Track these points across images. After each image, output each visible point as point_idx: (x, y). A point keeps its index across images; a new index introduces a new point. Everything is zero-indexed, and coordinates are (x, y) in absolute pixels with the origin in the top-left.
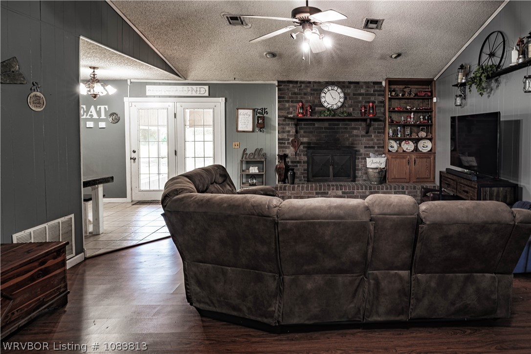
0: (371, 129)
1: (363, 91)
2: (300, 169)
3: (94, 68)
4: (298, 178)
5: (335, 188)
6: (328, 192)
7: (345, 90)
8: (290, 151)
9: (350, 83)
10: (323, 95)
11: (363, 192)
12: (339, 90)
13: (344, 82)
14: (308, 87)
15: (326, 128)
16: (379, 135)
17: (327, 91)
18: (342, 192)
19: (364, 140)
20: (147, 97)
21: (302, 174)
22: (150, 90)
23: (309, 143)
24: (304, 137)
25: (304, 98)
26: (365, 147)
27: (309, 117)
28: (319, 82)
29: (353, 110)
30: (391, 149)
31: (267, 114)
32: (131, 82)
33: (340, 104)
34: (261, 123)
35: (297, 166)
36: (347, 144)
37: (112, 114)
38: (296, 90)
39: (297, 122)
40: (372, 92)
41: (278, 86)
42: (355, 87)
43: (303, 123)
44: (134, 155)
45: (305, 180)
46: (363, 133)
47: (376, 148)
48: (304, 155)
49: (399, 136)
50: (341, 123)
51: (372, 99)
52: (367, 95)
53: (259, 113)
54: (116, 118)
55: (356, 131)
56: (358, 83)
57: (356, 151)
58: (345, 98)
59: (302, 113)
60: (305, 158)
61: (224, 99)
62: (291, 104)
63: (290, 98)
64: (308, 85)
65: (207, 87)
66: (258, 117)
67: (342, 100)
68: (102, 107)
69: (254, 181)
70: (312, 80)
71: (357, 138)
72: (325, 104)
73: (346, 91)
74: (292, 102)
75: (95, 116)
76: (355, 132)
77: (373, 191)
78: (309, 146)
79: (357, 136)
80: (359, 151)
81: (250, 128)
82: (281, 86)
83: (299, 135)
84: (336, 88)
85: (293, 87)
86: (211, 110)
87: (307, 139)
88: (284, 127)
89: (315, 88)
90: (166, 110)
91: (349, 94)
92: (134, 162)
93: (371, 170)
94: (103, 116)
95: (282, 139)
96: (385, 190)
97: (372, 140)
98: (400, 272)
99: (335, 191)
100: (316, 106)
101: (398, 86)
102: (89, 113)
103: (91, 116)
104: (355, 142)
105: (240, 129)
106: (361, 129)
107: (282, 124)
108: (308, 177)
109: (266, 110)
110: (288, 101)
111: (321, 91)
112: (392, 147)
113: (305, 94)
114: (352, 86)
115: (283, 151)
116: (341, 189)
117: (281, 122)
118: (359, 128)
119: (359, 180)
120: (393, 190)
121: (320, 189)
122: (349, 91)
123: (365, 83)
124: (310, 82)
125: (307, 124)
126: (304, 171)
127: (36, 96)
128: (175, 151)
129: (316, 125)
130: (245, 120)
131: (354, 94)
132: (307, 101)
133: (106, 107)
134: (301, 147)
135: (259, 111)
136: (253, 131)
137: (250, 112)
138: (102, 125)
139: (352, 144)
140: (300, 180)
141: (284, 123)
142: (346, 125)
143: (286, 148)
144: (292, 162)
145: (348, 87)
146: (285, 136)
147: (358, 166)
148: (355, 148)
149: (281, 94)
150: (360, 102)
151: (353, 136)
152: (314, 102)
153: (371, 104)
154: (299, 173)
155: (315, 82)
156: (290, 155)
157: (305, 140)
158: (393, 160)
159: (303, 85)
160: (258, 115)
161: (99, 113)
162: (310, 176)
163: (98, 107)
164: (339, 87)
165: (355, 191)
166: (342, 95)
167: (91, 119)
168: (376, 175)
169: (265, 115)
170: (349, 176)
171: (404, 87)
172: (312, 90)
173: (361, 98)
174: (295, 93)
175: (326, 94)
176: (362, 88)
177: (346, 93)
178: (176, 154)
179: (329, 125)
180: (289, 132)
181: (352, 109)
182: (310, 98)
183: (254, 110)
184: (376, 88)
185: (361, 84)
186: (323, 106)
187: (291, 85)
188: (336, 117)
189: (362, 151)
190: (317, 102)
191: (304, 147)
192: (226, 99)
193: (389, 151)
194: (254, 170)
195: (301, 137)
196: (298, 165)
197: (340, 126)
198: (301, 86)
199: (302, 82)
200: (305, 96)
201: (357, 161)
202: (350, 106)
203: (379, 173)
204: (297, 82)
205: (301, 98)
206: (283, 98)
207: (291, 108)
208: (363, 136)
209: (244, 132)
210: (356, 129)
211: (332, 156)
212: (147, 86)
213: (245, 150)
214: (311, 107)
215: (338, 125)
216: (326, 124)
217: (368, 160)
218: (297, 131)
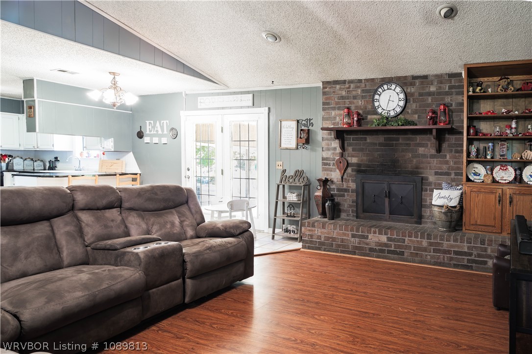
0: (445, 145)
1: (433, 89)
2: (347, 202)
3: (113, 74)
4: (345, 211)
5: (377, 230)
6: (368, 236)
7: (407, 88)
8: (335, 175)
9: (415, 78)
10: (377, 97)
11: (418, 241)
12: (398, 89)
13: (405, 77)
14: (358, 87)
15: (380, 144)
16: (457, 154)
17: (381, 91)
18: (388, 238)
19: (434, 162)
20: (197, 109)
21: (351, 206)
22: (201, 102)
23: (359, 165)
24: (353, 156)
25: (354, 103)
26: (436, 173)
27: (355, 127)
28: (373, 80)
29: (419, 117)
30: (471, 177)
31: (312, 126)
32: (186, 95)
33: (399, 110)
34: (306, 137)
35: (343, 196)
36: (409, 167)
37: (172, 129)
38: (344, 93)
39: (340, 134)
40: (447, 89)
41: (324, 88)
42: (422, 83)
43: (352, 137)
44: (188, 173)
45: (353, 216)
46: (433, 152)
47: (453, 176)
48: (353, 181)
49: (489, 157)
50: (401, 137)
51: (448, 100)
52: (439, 94)
54: (175, 133)
55: (423, 149)
56: (425, 77)
57: (422, 179)
58: (407, 101)
59: (348, 123)
60: (353, 186)
61: (267, 109)
62: (337, 112)
63: (337, 103)
64: (359, 84)
65: (251, 96)
66: (302, 130)
67: (402, 103)
68: (165, 122)
69: (293, 212)
70: (363, 77)
71: (424, 160)
72: (380, 110)
73: (409, 91)
74: (339, 109)
75: (160, 132)
76: (421, 150)
77: (432, 241)
78: (360, 170)
79: (424, 156)
80: (427, 179)
81: (294, 145)
82: (326, 88)
83: (346, 153)
84: (394, 86)
85: (340, 88)
86: (255, 123)
87: (356, 159)
88: (329, 142)
89: (368, 88)
91: (412, 94)
92: (189, 180)
93: (436, 209)
94: (165, 132)
95: (326, 159)
96: (452, 242)
97: (447, 163)
99: (377, 235)
100: (369, 113)
101: (491, 79)
102: (156, 129)
103: (157, 131)
104: (421, 166)
105: (283, 146)
106: (429, 145)
107: (327, 139)
108: (357, 212)
109: (311, 121)
110: (334, 109)
111: (375, 92)
112: (476, 174)
113: (355, 97)
114: (417, 82)
115: (328, 175)
116: (386, 234)
117: (325, 136)
118: (427, 144)
119: (426, 223)
120: (465, 244)
121: (358, 231)
122: (413, 90)
123: (437, 76)
124: (360, 81)
125: (357, 139)
126: (353, 202)
128: (222, 171)
129: (368, 141)
130: (289, 136)
131: (421, 95)
132: (357, 107)
133: (168, 121)
134: (349, 170)
135: (303, 122)
136: (297, 148)
137: (294, 124)
138: (164, 140)
139: (417, 168)
140: (348, 215)
142: (409, 139)
143: (331, 171)
144: (338, 190)
145: (412, 84)
146: (329, 154)
147: (426, 202)
148: (421, 174)
149: (327, 99)
150: (429, 105)
151: (418, 156)
152: (366, 109)
153: (442, 107)
154: (346, 206)
155: (367, 80)
156: (335, 180)
157: (354, 160)
158: (473, 194)
159: (352, 86)
160: (303, 128)
161: (162, 128)
162: (360, 210)
163: (162, 122)
164: (397, 84)
165: (407, 239)
166: (402, 96)
167: (157, 135)
168: (443, 217)
169: (310, 128)
170: (411, 214)
171: (499, 78)
172: (363, 91)
173: (430, 99)
174: (342, 97)
175: (380, 95)
176: (432, 84)
177: (409, 93)
178: (222, 174)
179: (386, 139)
180: (335, 149)
181: (416, 116)
182: (360, 103)
183: (298, 121)
184: (454, 82)
185: (430, 78)
186: (376, 113)
187: (338, 87)
188: (388, 127)
189: (432, 178)
190: (370, 107)
191: (353, 170)
192: (269, 108)
193: (468, 180)
194: (292, 197)
195: (349, 156)
196: (346, 194)
197: (401, 141)
198: (349, 88)
199: (351, 82)
200: (355, 101)
201: (423, 193)
202: (415, 112)
203: (445, 213)
204: (344, 82)
205: (350, 103)
206: (328, 104)
207: (338, 118)
208: (432, 156)
209: (287, 149)
210: (423, 147)
211: (389, 185)
212: (199, 98)
213: (284, 171)
214: (358, 114)
215: (398, 140)
216: (381, 138)
217: (436, 192)
218: (343, 147)
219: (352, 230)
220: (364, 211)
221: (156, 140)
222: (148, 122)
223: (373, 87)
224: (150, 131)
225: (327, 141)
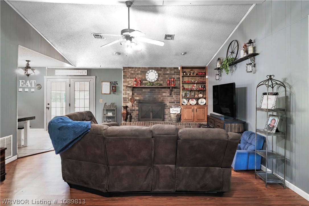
0: (173, 92)
1: (168, 72)
2: (134, 114)
3: (28, 61)
4: (133, 119)
5: (152, 124)
8: (129, 104)
9: (161, 68)
10: (147, 74)
12: (156, 72)
13: (158, 68)
14: (139, 70)
15: (148, 92)
16: (177, 96)
17: (149, 72)
19: (169, 98)
20: (55, 76)
21: (136, 116)
22: (57, 72)
23: (139, 100)
24: (137, 97)
25: (137, 76)
26: (170, 102)
27: (139, 86)
28: (145, 68)
29: (163, 82)
30: (183, 104)
31: (117, 84)
32: (48, 68)
33: (156, 79)
34: (114, 89)
35: (133, 112)
36: (160, 100)
37: (38, 85)
38: (133, 72)
39: (133, 88)
40: (173, 73)
41: (123, 70)
42: (164, 70)
43: (136, 89)
44: (48, 106)
45: (137, 120)
46: (169, 95)
47: (176, 103)
48: (137, 106)
49: (188, 96)
50: (156, 89)
51: (173, 76)
52: (170, 74)
53: (113, 84)
54: (40, 87)
55: (165, 94)
56: (166, 68)
57: (165, 104)
58: (159, 76)
59: (136, 84)
60: (137, 108)
61: (95, 77)
62: (130, 79)
63: (130, 76)
64: (139, 69)
65: (86, 71)
66: (113, 86)
67: (157, 77)
68: (33, 81)
69: (110, 120)
71: (165, 98)
72: (148, 79)
73: (159, 72)
74: (130, 78)
75: (29, 86)
76: (164, 94)
78: (139, 102)
79: (165, 96)
80: (166, 104)
81: (108, 92)
82: (125, 70)
83: (134, 95)
84: (154, 71)
85: (131, 70)
86: (89, 83)
87: (138, 98)
88: (126, 91)
90: (65, 83)
91: (161, 74)
92: (48, 110)
93: (172, 115)
94: (33, 86)
95: (125, 98)
96: (180, 126)
97: (173, 98)
98: (170, 166)
100: (143, 80)
101: (187, 70)
102: (26, 84)
103: (27, 85)
104: (164, 100)
105: (103, 92)
106: (167, 93)
107: (125, 90)
108: (139, 118)
109: (117, 83)
110: (128, 78)
111: (146, 72)
112: (184, 102)
113: (137, 74)
114: (162, 70)
115: (126, 104)
117: (125, 89)
118: (166, 92)
119: (166, 120)
120: (184, 126)
122: (161, 72)
123: (170, 68)
124: (140, 68)
125: (139, 90)
126: (137, 115)
128: (69, 104)
129: (143, 91)
130: (106, 88)
131: (164, 74)
132: (138, 78)
133: (35, 81)
134: (135, 102)
135: (113, 83)
136: (110, 94)
137: (109, 83)
138: (33, 90)
139: (163, 100)
140: (135, 120)
141: (126, 89)
142: (160, 90)
143: (127, 103)
144: (130, 110)
145: (161, 70)
146: (127, 96)
147: (166, 112)
148: (164, 103)
149: (125, 74)
150: (167, 78)
151: (163, 96)
152: (142, 78)
153: (172, 79)
154: (134, 116)
155: (143, 68)
156: (129, 106)
157: (137, 98)
158: (185, 109)
159: (136, 69)
160: (113, 85)
161: (31, 84)
162: (140, 117)
163: (31, 81)
166: (157, 74)
167: (27, 87)
168: (175, 117)
169: (116, 85)
170: (161, 118)
171: (190, 70)
172: (141, 72)
173: (167, 76)
174: (132, 74)
176: (168, 71)
177: (159, 73)
178: (70, 106)
179: (150, 90)
180: (129, 94)
181: (162, 82)
182: (140, 76)
183: (111, 83)
184: (175, 70)
185: (167, 68)
186: (147, 80)
187: (130, 69)
188: (154, 86)
189: (168, 104)
190: (144, 78)
191: (137, 102)
192: (96, 77)
193: (182, 104)
194: (110, 114)
195: (135, 97)
196: (134, 112)
197: (156, 91)
198: (135, 70)
199: (135, 68)
200: (138, 75)
201: (165, 110)
202: (162, 80)
203: (176, 116)
204: (133, 68)
205: (135, 76)
206: (126, 76)
207: (130, 82)
208: (168, 96)
209: (105, 94)
210: (165, 93)
211: (152, 107)
212: (56, 70)
213: (105, 104)
214: (140, 81)
215: (155, 90)
216: (149, 90)
217: (171, 109)
218: (133, 93)
220: (142, 118)
221: (26, 90)
222: (21, 81)
223: (144, 71)
224: (22, 85)
225: (125, 91)
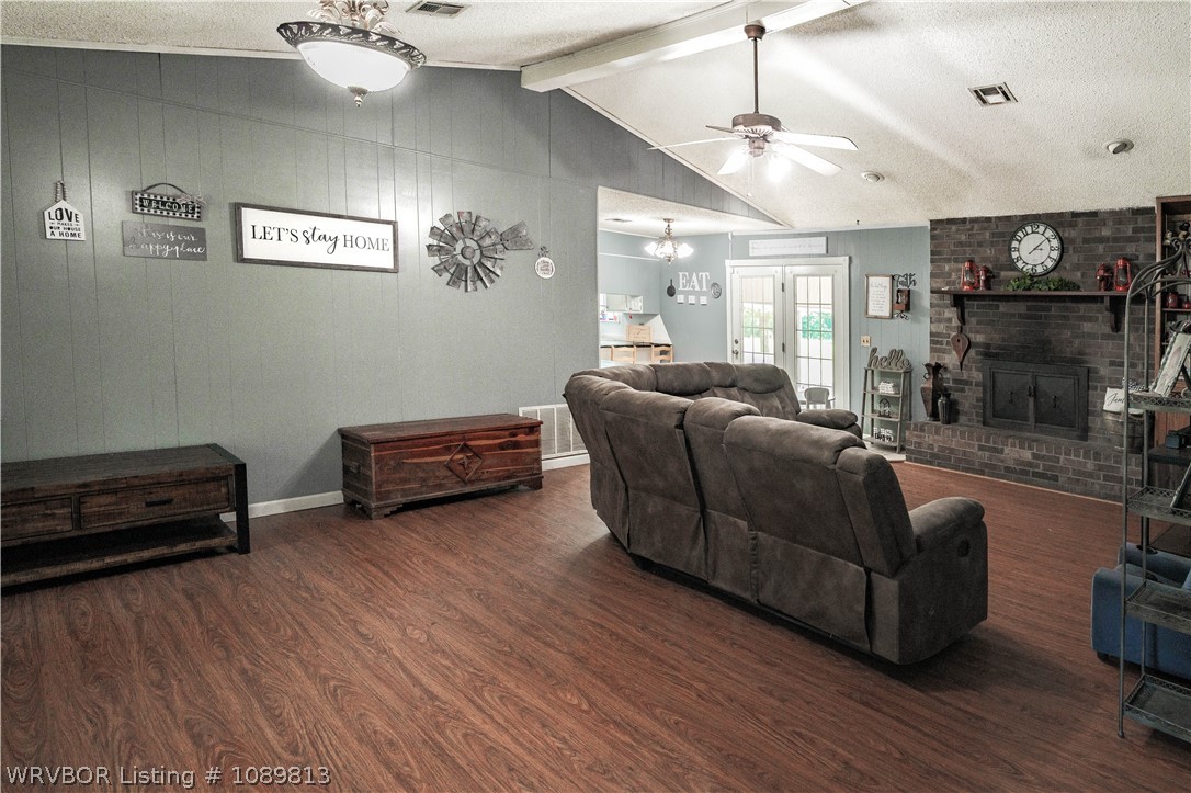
1: (1106, 232)
2: (969, 400)
3: (668, 220)
4: (966, 414)
5: (1017, 442)
6: (1002, 449)
7: (1064, 231)
8: (951, 359)
9: (1075, 215)
10: (1015, 244)
11: (1080, 462)
12: (1049, 233)
13: (1061, 214)
14: (985, 229)
15: (1020, 315)
17: (1022, 236)
18: (1033, 454)
19: (1109, 345)
20: (750, 258)
21: (974, 407)
22: (756, 247)
23: (987, 346)
24: (978, 332)
25: (979, 253)
26: (1110, 363)
27: (982, 289)
28: (1008, 218)
29: (1082, 276)
31: (914, 285)
32: (733, 236)
33: (1050, 264)
34: (904, 302)
35: (963, 390)
36: (1068, 352)
37: (714, 285)
38: (963, 238)
39: (959, 300)
40: (1130, 233)
41: (932, 229)
42: (1088, 224)
43: (976, 302)
44: (736, 347)
45: (978, 421)
46: (1107, 329)
48: (978, 369)
50: (1053, 306)
51: (1130, 249)
52: (1116, 240)
53: (902, 283)
54: (718, 291)
55: (1090, 324)
56: (1094, 214)
57: (1089, 370)
58: (1063, 250)
59: (971, 284)
60: (977, 376)
61: (847, 258)
62: (953, 265)
63: (953, 252)
64: (986, 225)
65: (823, 240)
66: (899, 291)
67: (1055, 255)
68: (704, 274)
69: (887, 409)
70: (993, 214)
71: (1092, 342)
72: (1020, 264)
73: (1066, 235)
74: (956, 261)
75: (697, 288)
76: (1087, 327)
77: (1102, 463)
78: (988, 353)
79: (1092, 336)
80: (1096, 371)
81: (887, 313)
82: (936, 230)
83: (967, 328)
84: (1042, 228)
85: (958, 230)
86: (830, 279)
87: (983, 336)
88: (941, 310)
89: (1000, 230)
90: (771, 279)
91: (1072, 241)
92: (736, 357)
93: (1109, 417)
94: (705, 289)
95: (937, 335)
99: (1017, 449)
100: (1003, 268)
102: (692, 284)
103: (694, 287)
104: (1087, 351)
105: (871, 312)
106: (1100, 319)
107: (938, 306)
108: (984, 416)
109: (913, 278)
110: (948, 260)
111: (1013, 237)
113: (980, 244)
114: (1081, 222)
115: (938, 358)
116: (1030, 448)
117: (935, 302)
118: (1097, 318)
119: (1095, 438)
121: (987, 441)
122: (1073, 234)
123: (1112, 212)
124: (988, 219)
125: (984, 307)
126: (977, 401)
127: (544, 262)
128: (783, 345)
129: (1002, 309)
130: (880, 297)
131: (1085, 241)
132: (984, 259)
133: (708, 274)
134: (972, 352)
135: (901, 279)
136: (892, 317)
137: (886, 281)
138: (704, 300)
139: (1080, 353)
140: (969, 420)
141: (941, 302)
142: (1067, 309)
143: (945, 353)
144: (955, 381)
145: (1072, 225)
146: (941, 328)
147: (1092, 404)
148: (1087, 362)
149: (937, 246)
150: (1100, 257)
151: (1083, 335)
152: (998, 261)
153: (1120, 261)
154: (967, 405)
155: (999, 219)
156: (950, 367)
157: (979, 338)
159: (976, 226)
160: (900, 287)
161: (700, 282)
162: (989, 413)
163: (700, 274)
164: (1048, 225)
165: (1062, 457)
166: (1055, 243)
167: (693, 293)
168: (1122, 430)
169: (911, 287)
170: (1071, 425)
172: (993, 235)
173: (1101, 249)
174: (961, 244)
175: (1020, 242)
176: (1105, 224)
177: (1067, 238)
178: (784, 350)
179: (1029, 308)
180: (950, 320)
181: (1079, 274)
182: (989, 252)
183: (893, 277)
184: (1141, 222)
185: (1101, 216)
186: (1015, 268)
187: (954, 228)
188: (1033, 292)
189: (1104, 371)
190: (1004, 259)
191: (977, 353)
192: (850, 258)
194: (887, 388)
195: (971, 332)
196: (966, 387)
197: (1053, 312)
198: (972, 229)
199: (974, 221)
200: (981, 249)
201: (1090, 392)
202: (1077, 267)
204: (964, 221)
205: (973, 252)
206: (939, 253)
207: (952, 274)
208: (1105, 337)
209: (876, 317)
210: (1090, 321)
211: (1035, 378)
212: (751, 242)
213: (874, 350)
214: (987, 270)
215: (1049, 309)
216: (1022, 307)
217: (1110, 392)
218: (962, 319)
219: (979, 440)
220: (995, 415)
221: (692, 299)
222: (681, 274)
223: (1008, 228)
224: (684, 287)
225: (937, 309)
